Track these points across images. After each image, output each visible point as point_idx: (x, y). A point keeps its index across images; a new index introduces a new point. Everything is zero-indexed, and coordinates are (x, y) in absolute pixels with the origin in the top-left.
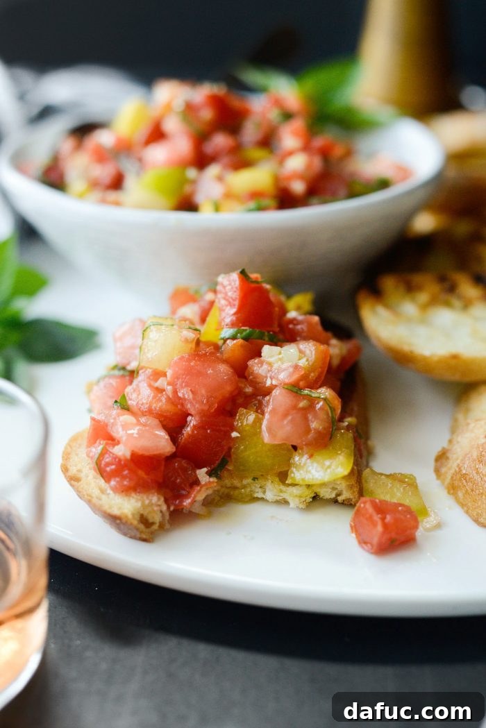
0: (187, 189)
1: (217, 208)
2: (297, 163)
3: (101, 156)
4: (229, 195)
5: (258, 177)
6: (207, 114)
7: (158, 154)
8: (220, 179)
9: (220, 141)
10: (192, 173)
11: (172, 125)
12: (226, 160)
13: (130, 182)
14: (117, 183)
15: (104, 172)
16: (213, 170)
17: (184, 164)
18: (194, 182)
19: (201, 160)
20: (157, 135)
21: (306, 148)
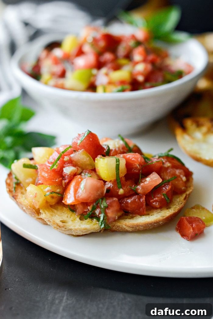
0: (92, 79)
1: (105, 91)
2: (140, 67)
3: (57, 61)
4: (110, 83)
5: (123, 74)
6: (102, 44)
7: (81, 62)
8: (107, 74)
9: (108, 56)
10: (95, 71)
11: (87, 48)
12: (109, 65)
13: (69, 74)
14: (63, 75)
15: (58, 69)
16: (104, 70)
17: (92, 67)
18: (95, 76)
19: (99, 65)
20: (80, 53)
21: (145, 61)
